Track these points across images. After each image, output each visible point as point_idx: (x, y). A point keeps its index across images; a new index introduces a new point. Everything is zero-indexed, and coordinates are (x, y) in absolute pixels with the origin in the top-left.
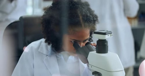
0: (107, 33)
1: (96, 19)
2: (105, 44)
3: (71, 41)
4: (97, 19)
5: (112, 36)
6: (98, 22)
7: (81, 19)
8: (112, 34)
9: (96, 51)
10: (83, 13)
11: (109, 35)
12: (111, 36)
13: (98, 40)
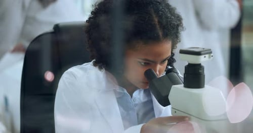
0: (202, 53)
1: (179, 23)
2: (200, 71)
3: (140, 62)
4: (181, 23)
5: (212, 58)
6: (183, 28)
7: (157, 23)
8: (212, 55)
9: (183, 85)
10: (160, 12)
11: (207, 56)
12: (209, 57)
13: (187, 64)
